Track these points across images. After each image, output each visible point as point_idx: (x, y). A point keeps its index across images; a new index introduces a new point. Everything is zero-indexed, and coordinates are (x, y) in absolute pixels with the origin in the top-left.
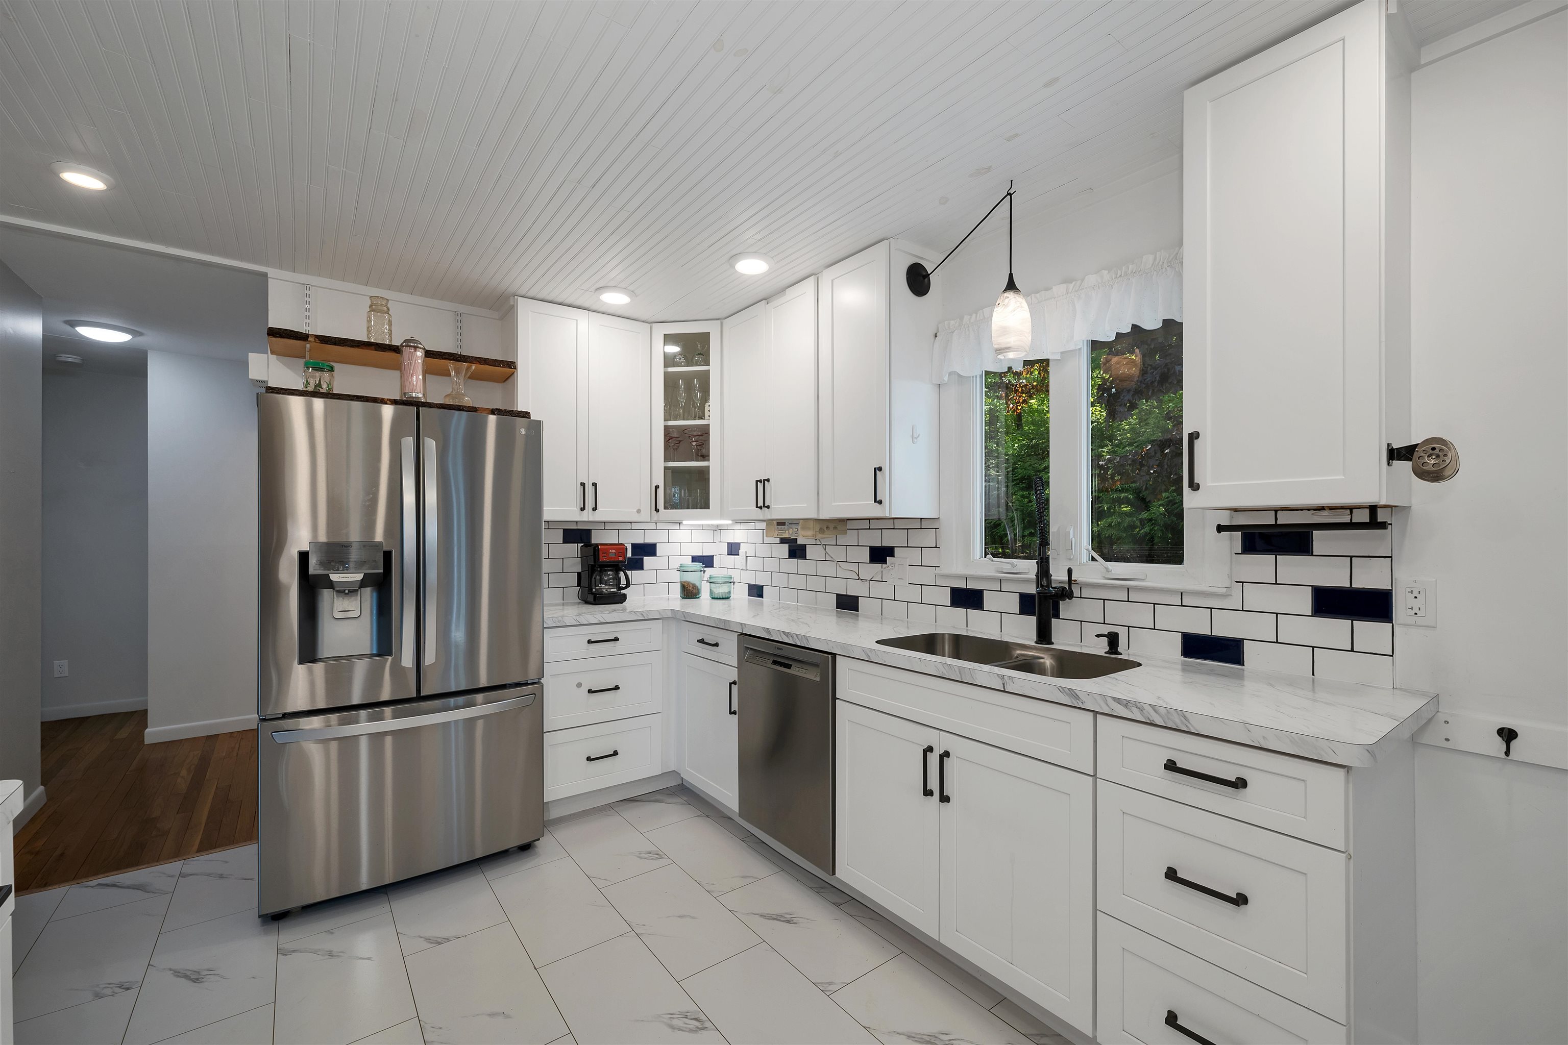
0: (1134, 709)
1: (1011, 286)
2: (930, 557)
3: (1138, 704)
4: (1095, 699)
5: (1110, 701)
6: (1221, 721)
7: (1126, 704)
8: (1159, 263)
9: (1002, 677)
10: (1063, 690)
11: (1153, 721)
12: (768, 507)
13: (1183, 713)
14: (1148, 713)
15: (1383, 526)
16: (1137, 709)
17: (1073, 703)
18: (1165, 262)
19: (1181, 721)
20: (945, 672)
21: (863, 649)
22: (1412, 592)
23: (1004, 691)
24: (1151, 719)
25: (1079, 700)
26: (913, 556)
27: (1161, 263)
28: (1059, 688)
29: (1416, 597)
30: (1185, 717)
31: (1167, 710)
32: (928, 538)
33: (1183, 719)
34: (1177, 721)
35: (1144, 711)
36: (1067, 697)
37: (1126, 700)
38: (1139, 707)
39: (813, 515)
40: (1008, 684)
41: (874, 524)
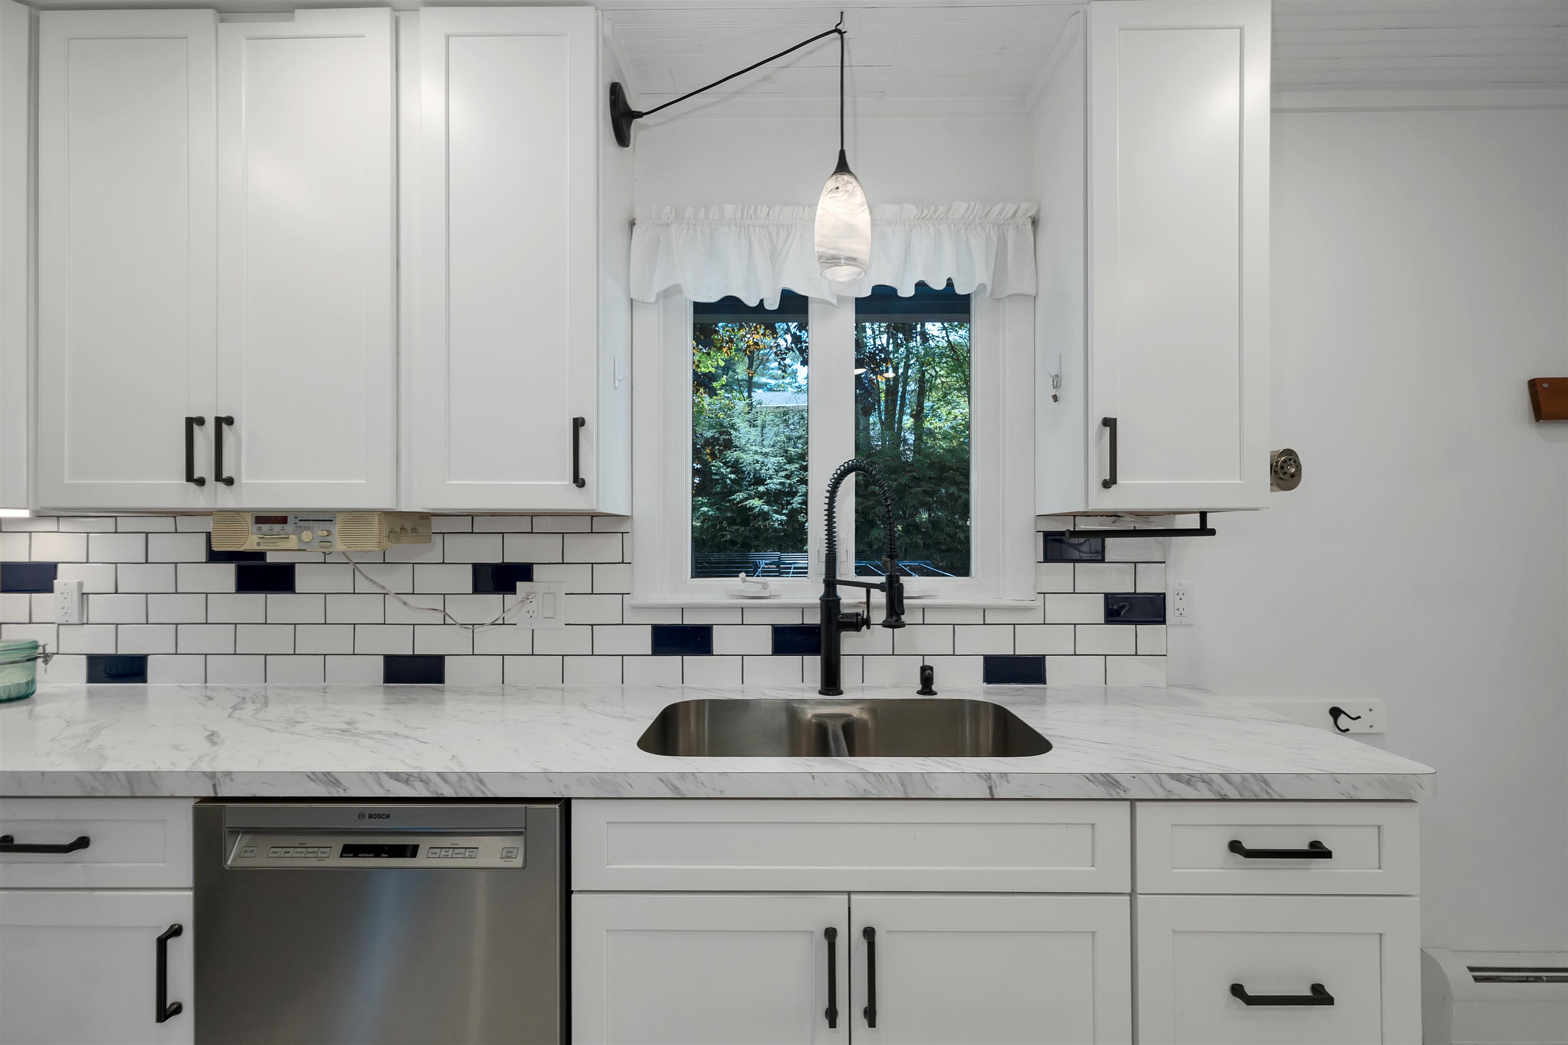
0: (1200, 785)
1: (842, 167)
2: (608, 579)
3: (1205, 777)
4: (1144, 782)
5: (1167, 781)
6: (1306, 776)
7: (1188, 779)
8: (970, 216)
9: (988, 776)
10: (1095, 778)
11: (1225, 795)
12: (230, 482)
13: (1262, 777)
14: (1219, 786)
15: (1212, 532)
16: (1204, 784)
17: (1110, 794)
18: (977, 218)
19: (1261, 787)
20: (869, 787)
21: (660, 776)
22: (1178, 594)
23: (993, 799)
24: (1223, 793)
25: (1119, 788)
26: (579, 578)
27: (972, 217)
28: (1088, 776)
29: (1181, 599)
30: (1265, 782)
31: (1243, 777)
32: (609, 548)
33: (1262, 784)
34: (1256, 788)
35: (1214, 785)
36: (1100, 787)
37: (1188, 774)
38: (1205, 779)
39: (385, 502)
40: (998, 787)
41: (540, 524)
